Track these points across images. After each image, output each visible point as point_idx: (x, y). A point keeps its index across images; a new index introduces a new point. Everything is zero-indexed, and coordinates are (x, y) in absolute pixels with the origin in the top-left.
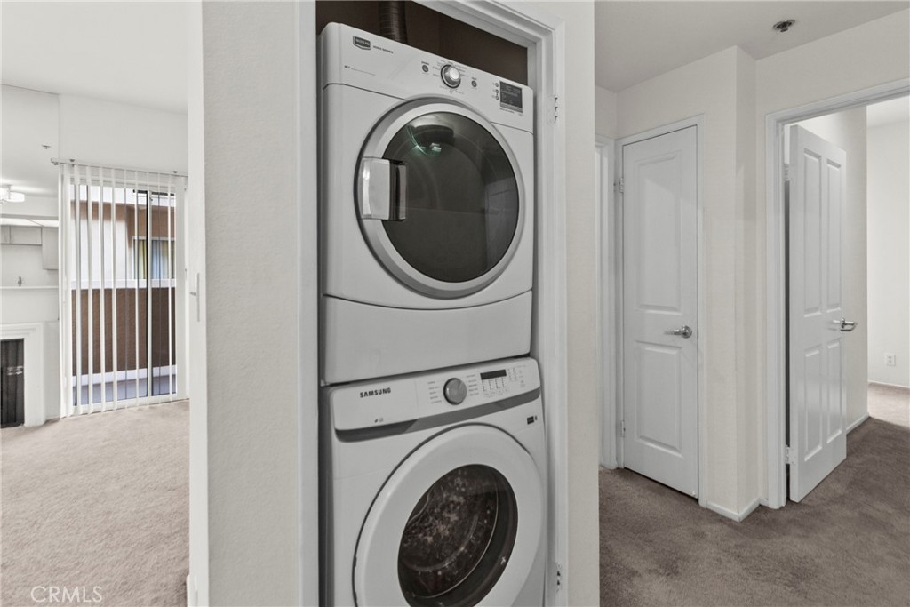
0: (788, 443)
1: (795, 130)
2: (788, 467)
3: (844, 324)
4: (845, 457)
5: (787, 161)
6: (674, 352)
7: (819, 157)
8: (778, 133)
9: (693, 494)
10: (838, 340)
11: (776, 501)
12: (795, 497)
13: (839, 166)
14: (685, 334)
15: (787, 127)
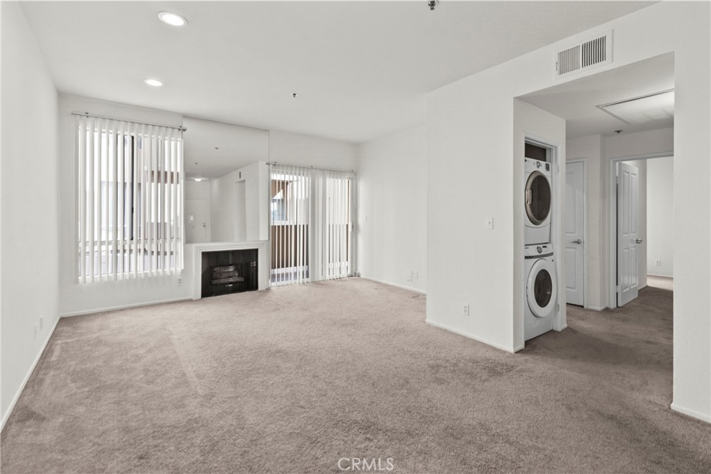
0: (617, 284)
1: (620, 164)
2: (617, 293)
3: (637, 240)
4: (637, 296)
5: (617, 175)
6: (573, 250)
7: (628, 173)
8: (614, 165)
9: (581, 304)
10: (635, 247)
11: (613, 306)
12: (619, 305)
13: (635, 175)
14: (578, 242)
15: (617, 163)
